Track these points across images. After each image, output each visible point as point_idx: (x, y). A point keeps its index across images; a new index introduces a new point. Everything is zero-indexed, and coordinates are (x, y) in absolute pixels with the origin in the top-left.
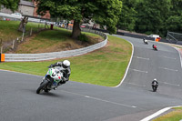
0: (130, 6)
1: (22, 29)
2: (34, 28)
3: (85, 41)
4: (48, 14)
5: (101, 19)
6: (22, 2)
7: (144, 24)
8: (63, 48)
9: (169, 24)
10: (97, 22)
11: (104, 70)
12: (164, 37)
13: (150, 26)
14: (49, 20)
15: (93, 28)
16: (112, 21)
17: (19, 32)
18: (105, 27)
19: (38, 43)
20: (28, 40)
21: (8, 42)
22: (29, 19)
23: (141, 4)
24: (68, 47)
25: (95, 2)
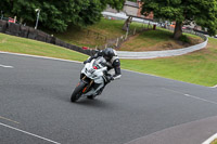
2: (138, 27)
3: (186, 42)
4: (152, 14)
5: (202, 21)
6: (127, 2)
8: (164, 48)
10: (198, 24)
11: (203, 71)
14: (152, 21)
15: (194, 30)
16: (213, 23)
17: (124, 31)
18: (206, 29)
19: (141, 42)
20: (131, 38)
21: (113, 40)
24: (170, 47)
25: (196, 4)
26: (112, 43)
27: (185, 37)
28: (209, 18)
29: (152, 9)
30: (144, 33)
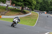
0: (38, 3)
1: (7, 9)
2: (10, 8)
3: (25, 13)
4: (14, 5)
5: (30, 7)
6: (7, 1)
7: (42, 8)
8: (18, 15)
9: (49, 9)
11: (30, 21)
12: (48, 12)
13: (44, 9)
14: (15, 7)
15: (27, 9)
16: (33, 7)
17: (6, 10)
18: (31, 9)
19: (11, 13)
20: (8, 12)
21: (3, 12)
22: (9, 6)
23: (41, 3)
24: (20, 14)
25: (28, 2)
26: (2, 13)
27: (24, 11)
28: (32, 6)
29: (14, 3)
30: (12, 10)
